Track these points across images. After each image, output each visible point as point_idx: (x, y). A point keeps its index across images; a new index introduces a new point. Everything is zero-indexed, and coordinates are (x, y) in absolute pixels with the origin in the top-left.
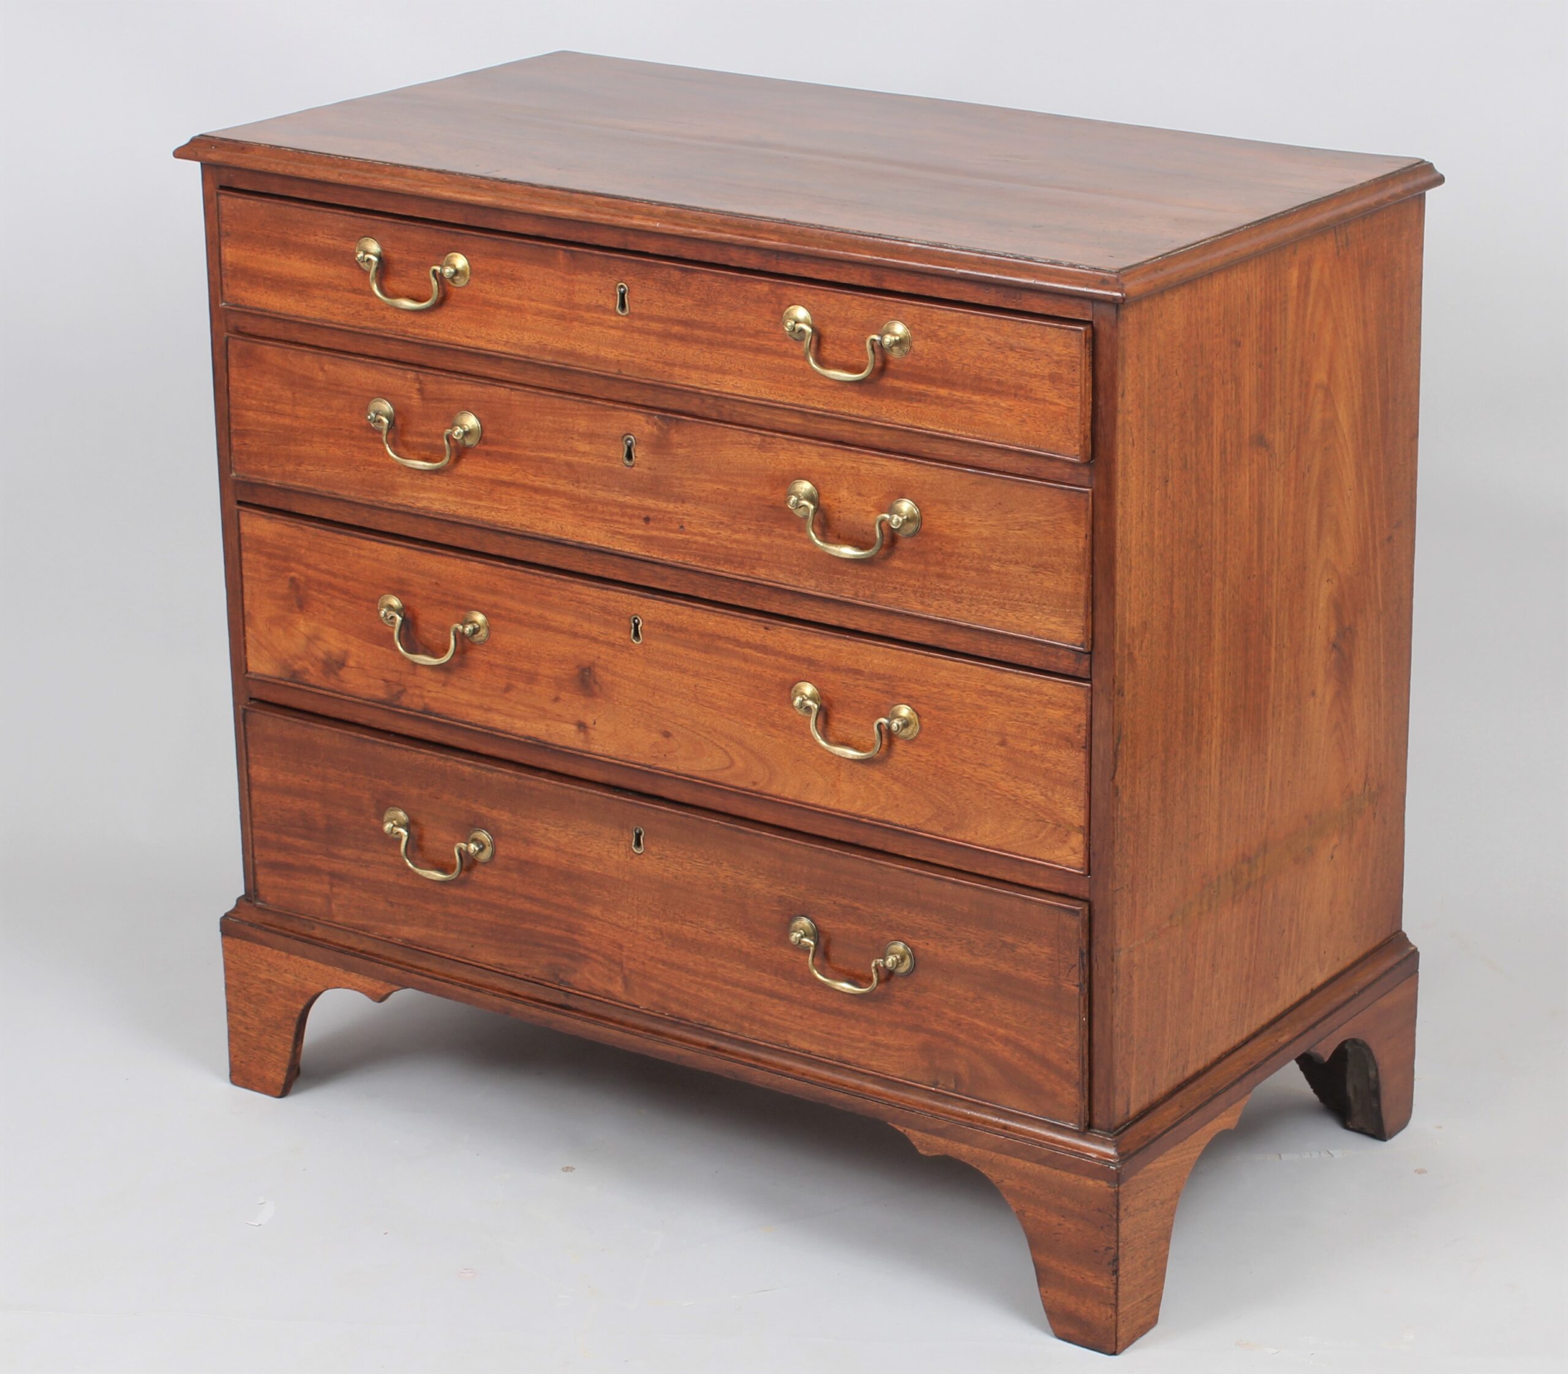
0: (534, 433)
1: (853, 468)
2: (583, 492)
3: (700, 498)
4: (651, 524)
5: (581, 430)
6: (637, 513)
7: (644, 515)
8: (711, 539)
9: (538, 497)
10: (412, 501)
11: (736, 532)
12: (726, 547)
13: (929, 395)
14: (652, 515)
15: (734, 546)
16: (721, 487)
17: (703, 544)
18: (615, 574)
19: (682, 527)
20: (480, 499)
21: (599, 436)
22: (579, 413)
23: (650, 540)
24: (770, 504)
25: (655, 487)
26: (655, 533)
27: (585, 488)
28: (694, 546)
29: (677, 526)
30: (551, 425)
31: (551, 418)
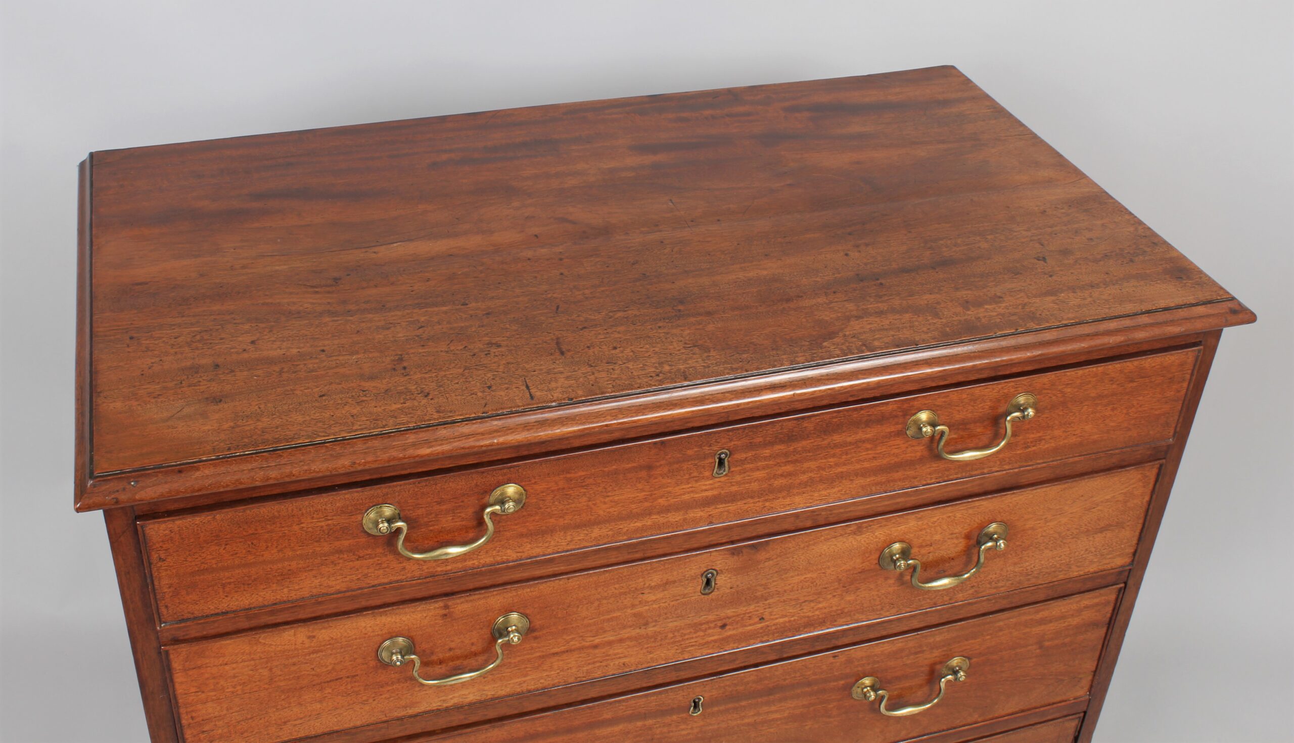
0: (596, 603)
1: (949, 517)
2: (651, 630)
3: (785, 591)
4: (728, 627)
5: (653, 584)
6: (712, 625)
7: (720, 623)
8: (793, 616)
9: (597, 651)
10: (439, 704)
11: (820, 602)
12: (808, 617)
13: (1044, 439)
14: (728, 621)
15: (817, 613)
16: (809, 576)
17: (784, 623)
18: (677, 677)
19: (763, 618)
20: (525, 676)
21: (674, 582)
22: (652, 571)
23: (725, 640)
24: (860, 570)
25: (737, 597)
26: (731, 633)
27: (654, 626)
28: (773, 628)
29: (757, 619)
30: (617, 592)
31: (617, 586)
